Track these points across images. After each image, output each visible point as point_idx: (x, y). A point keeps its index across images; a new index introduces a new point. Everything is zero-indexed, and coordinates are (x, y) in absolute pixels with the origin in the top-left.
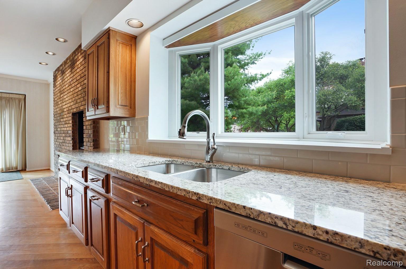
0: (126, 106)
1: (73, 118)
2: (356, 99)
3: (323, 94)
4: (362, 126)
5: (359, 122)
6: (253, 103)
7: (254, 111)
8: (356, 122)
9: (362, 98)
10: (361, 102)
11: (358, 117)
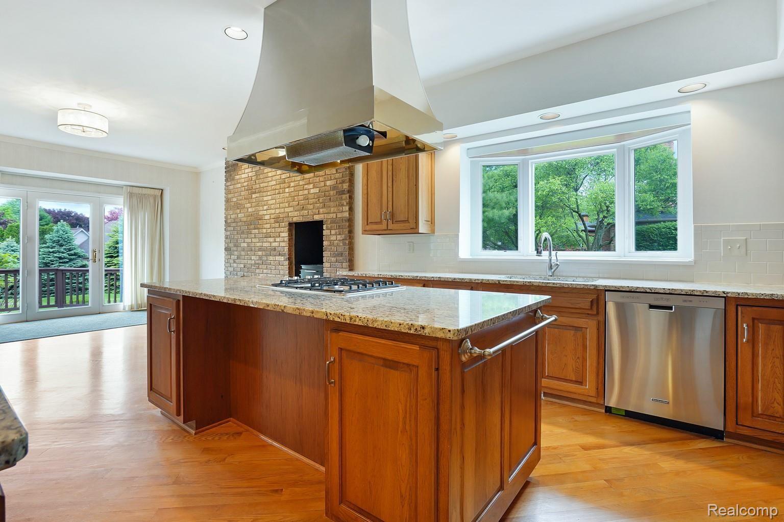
0: (428, 221)
1: (290, 230)
2: (652, 199)
3: (602, 189)
4: (661, 241)
5: (656, 235)
6: (492, 204)
7: (496, 218)
8: (652, 235)
9: (662, 197)
10: (660, 204)
11: (655, 226)
